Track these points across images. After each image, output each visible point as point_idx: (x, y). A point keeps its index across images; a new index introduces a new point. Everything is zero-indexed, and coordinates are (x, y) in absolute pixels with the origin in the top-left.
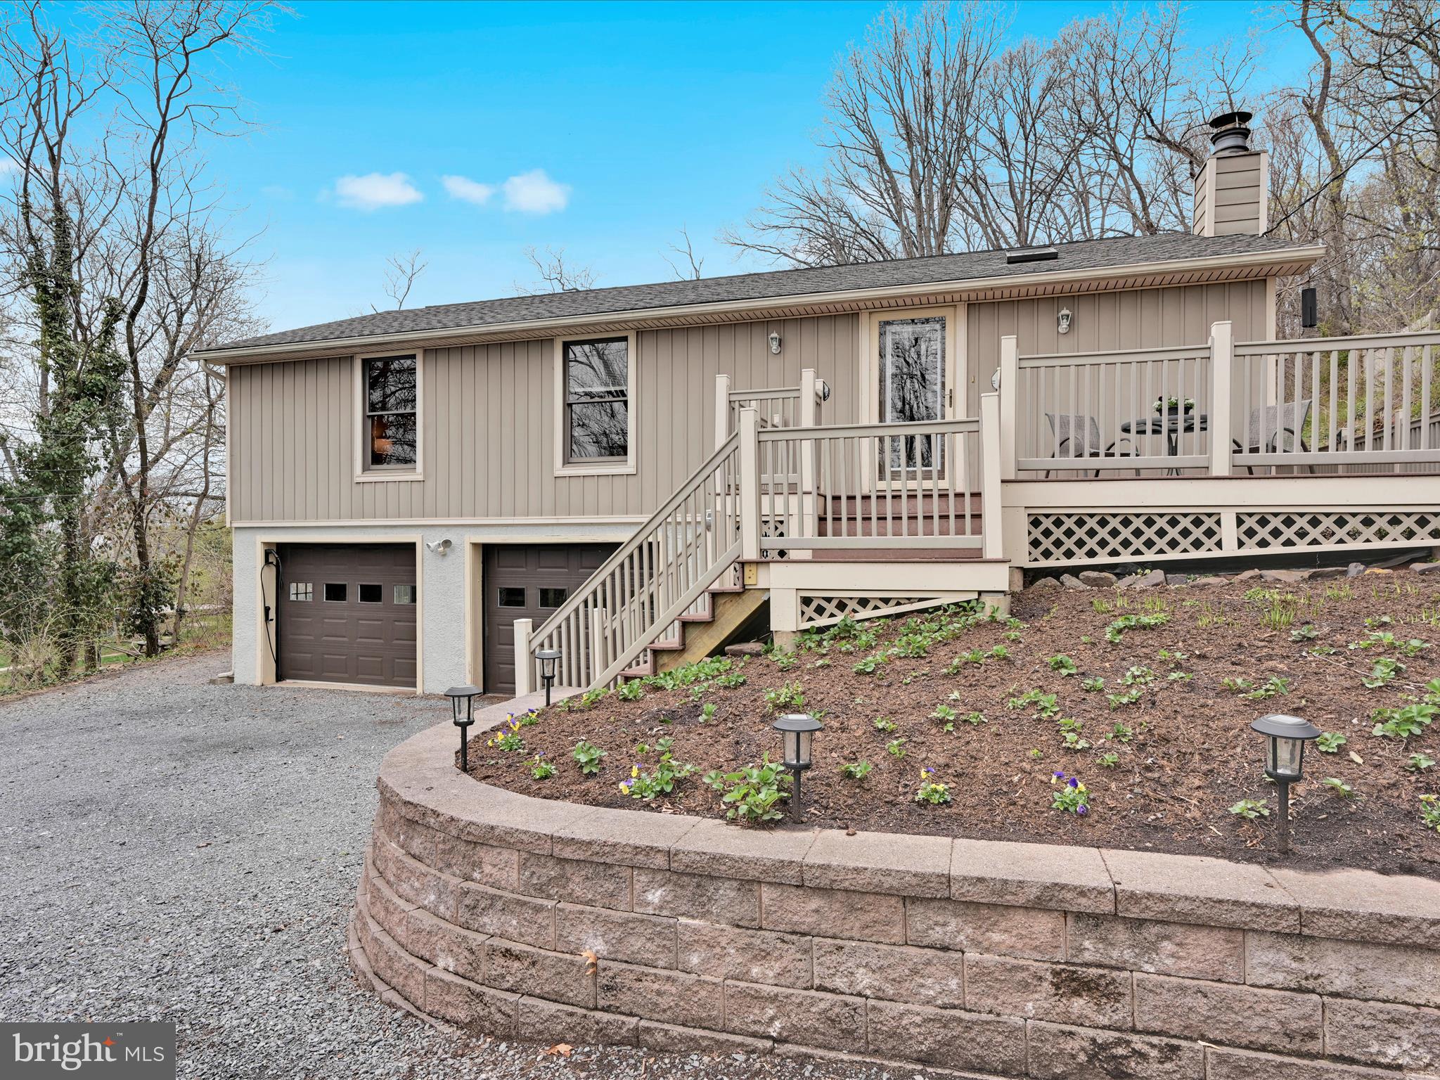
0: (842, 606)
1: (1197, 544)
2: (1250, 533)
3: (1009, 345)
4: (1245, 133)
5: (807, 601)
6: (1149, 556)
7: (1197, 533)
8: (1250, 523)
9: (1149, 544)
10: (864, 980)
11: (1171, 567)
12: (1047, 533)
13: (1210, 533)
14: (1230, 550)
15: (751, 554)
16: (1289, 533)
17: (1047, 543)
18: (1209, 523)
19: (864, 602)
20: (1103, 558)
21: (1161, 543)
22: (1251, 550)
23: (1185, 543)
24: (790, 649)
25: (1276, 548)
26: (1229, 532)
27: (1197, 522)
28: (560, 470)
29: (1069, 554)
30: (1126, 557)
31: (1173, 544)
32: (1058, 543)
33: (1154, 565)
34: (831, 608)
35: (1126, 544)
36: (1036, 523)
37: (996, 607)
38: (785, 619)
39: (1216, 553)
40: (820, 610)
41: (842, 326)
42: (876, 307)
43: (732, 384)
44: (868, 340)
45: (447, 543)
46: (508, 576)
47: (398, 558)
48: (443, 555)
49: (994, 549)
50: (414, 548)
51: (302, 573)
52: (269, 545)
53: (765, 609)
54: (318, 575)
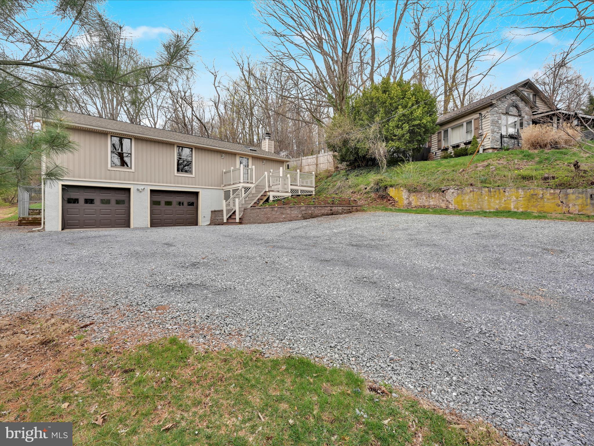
5: (273, 197)
7: (297, 192)
10: (323, 212)
14: (299, 194)
15: (267, 190)
19: (278, 197)
21: (294, 193)
24: (272, 202)
26: (299, 192)
28: (176, 174)
38: (271, 199)
40: (275, 198)
41: (233, 156)
42: (239, 154)
44: (238, 160)
45: (144, 188)
46: (157, 198)
47: (117, 192)
48: (141, 192)
49: (290, 192)
50: (129, 190)
51: (74, 195)
52: (63, 185)
53: (269, 198)
54: (82, 196)
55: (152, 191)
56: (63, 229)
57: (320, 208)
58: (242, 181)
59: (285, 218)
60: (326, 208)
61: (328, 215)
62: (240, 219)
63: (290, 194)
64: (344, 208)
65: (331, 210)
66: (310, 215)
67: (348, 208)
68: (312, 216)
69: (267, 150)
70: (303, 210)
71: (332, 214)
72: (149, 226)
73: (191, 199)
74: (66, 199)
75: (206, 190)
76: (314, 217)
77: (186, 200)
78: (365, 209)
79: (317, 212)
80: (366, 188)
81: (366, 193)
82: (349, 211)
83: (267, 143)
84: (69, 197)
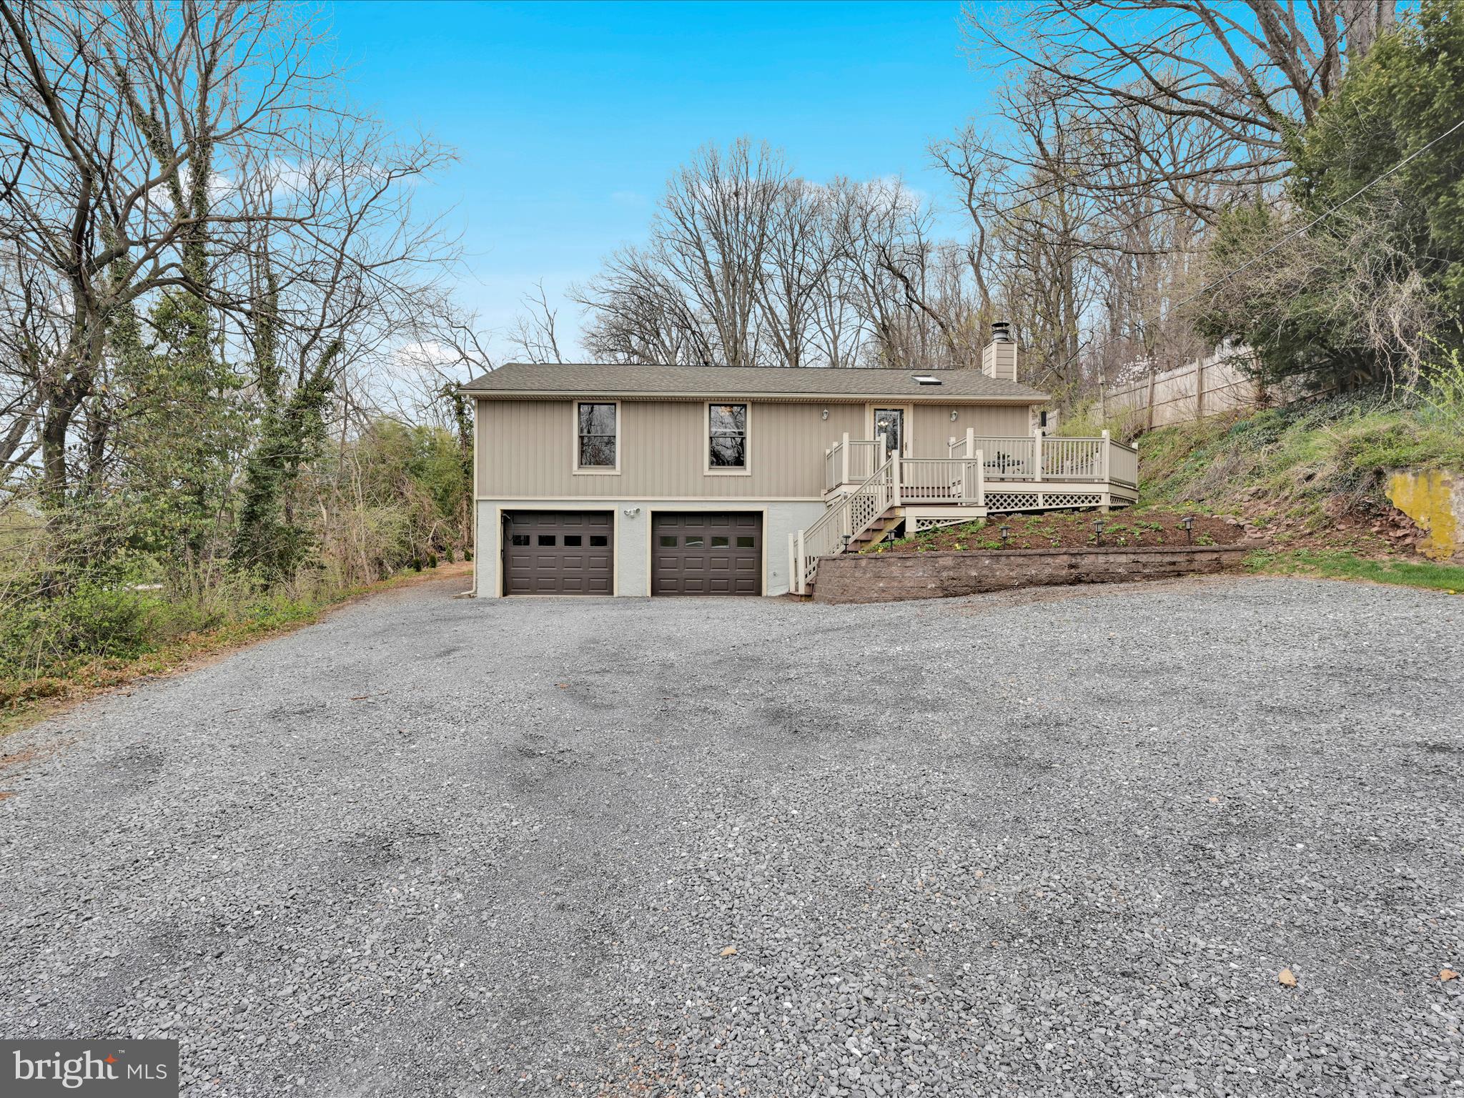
0: (931, 523)
1: (1031, 505)
2: (1047, 501)
3: (970, 431)
4: (1006, 332)
5: (918, 521)
6: (1016, 509)
7: (1031, 501)
8: (1047, 497)
9: (1016, 504)
10: (1033, 572)
11: (1024, 512)
12: (991, 501)
13: (1035, 501)
14: (1041, 507)
15: (898, 503)
16: (1058, 501)
17: (991, 504)
18: (1034, 497)
19: (938, 521)
20: (1002, 510)
21: (1020, 504)
22: (1047, 507)
23: (1027, 504)
24: (913, 537)
25: (1054, 506)
26: (1041, 500)
27: (1031, 497)
28: (707, 472)
29: (998, 508)
30: (1009, 509)
31: (1024, 505)
32: (994, 504)
33: (1018, 512)
34: (927, 523)
35: (1009, 504)
36: (987, 497)
37: (982, 522)
38: (911, 528)
39: (1037, 508)
40: (923, 524)
41: (856, 409)
42: (872, 402)
43: (850, 437)
44: (869, 416)
45: (638, 510)
46: (667, 529)
47: (593, 520)
48: (633, 517)
49: (982, 503)
50: (611, 513)
51: (522, 529)
52: (504, 511)
53: (903, 524)
54: (534, 530)
55: (656, 515)
56: (505, 594)
57: (1020, 560)
58: (845, 480)
59: (884, 591)
60: (1050, 560)
61: (1056, 584)
62: (808, 585)
63: (984, 512)
64: (1143, 558)
65: (1071, 566)
66: (973, 583)
67: (1168, 559)
68: (981, 588)
69: (993, 376)
70: (945, 568)
71: (1077, 581)
72: (649, 593)
73: (746, 530)
74: (510, 537)
75: (779, 506)
76: (987, 591)
77: (732, 531)
78: (1258, 561)
79: (1002, 571)
80: (1310, 478)
81: (1303, 496)
82: (1169, 568)
83: (994, 355)
84: (517, 534)
